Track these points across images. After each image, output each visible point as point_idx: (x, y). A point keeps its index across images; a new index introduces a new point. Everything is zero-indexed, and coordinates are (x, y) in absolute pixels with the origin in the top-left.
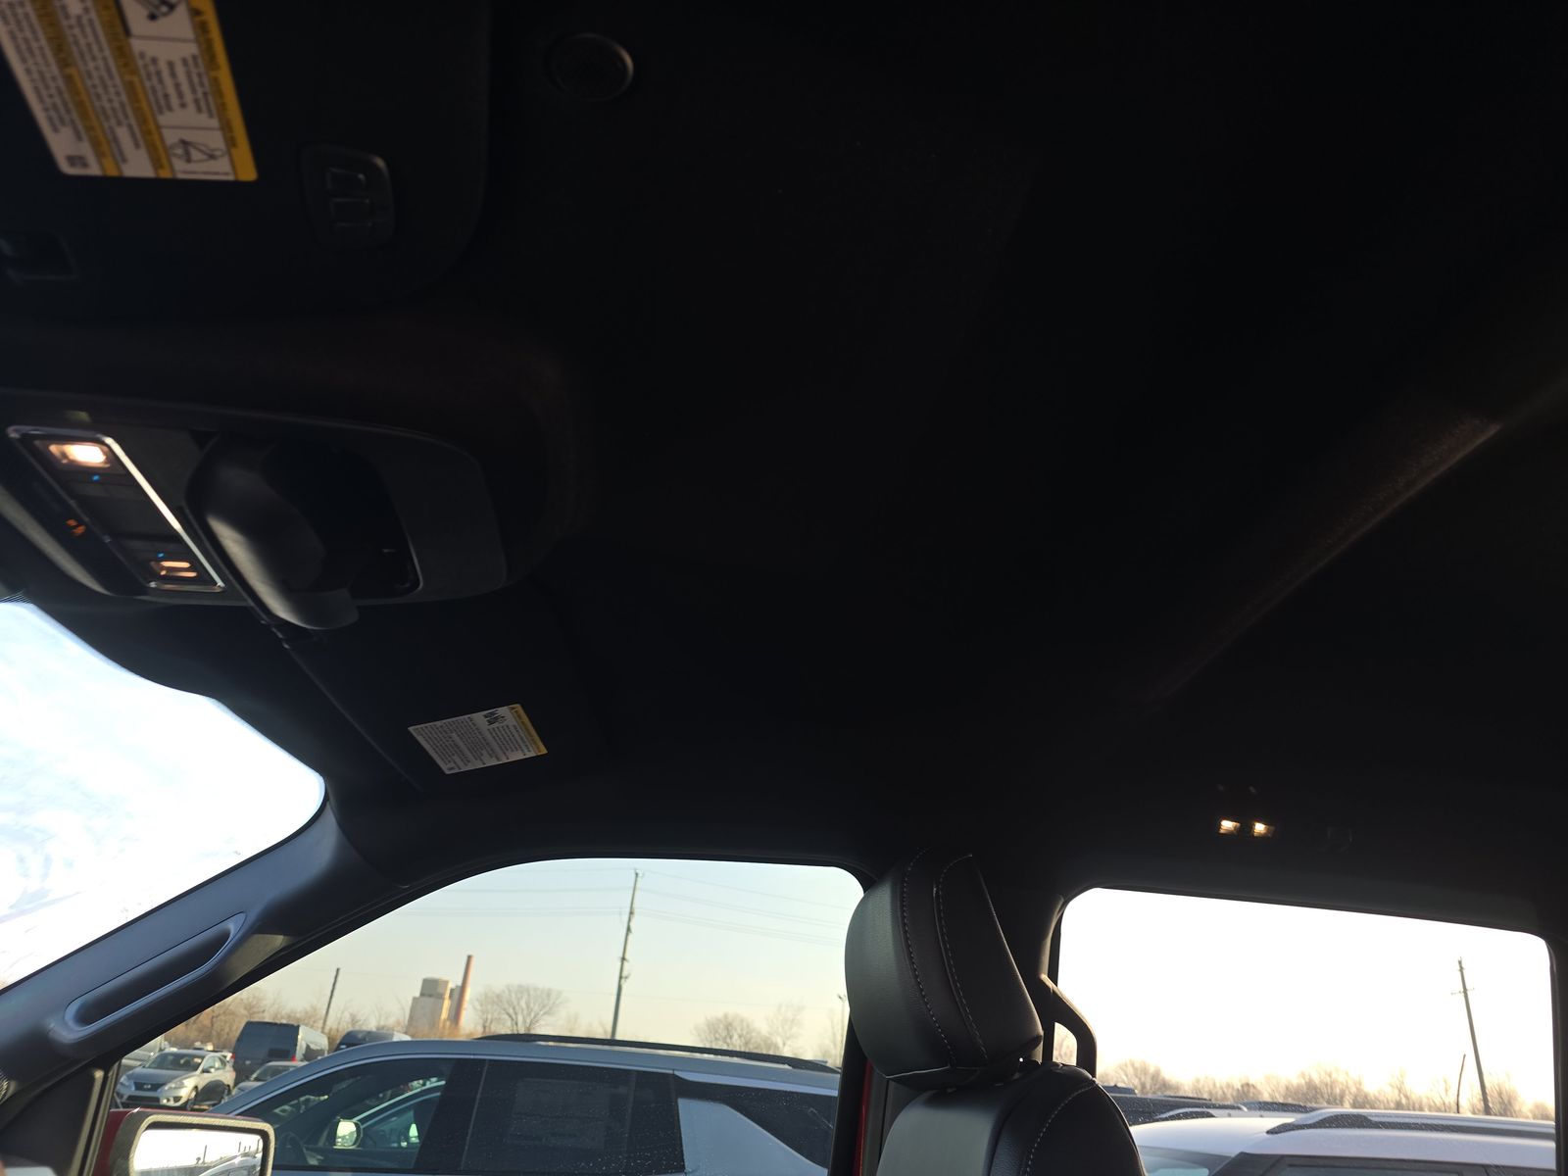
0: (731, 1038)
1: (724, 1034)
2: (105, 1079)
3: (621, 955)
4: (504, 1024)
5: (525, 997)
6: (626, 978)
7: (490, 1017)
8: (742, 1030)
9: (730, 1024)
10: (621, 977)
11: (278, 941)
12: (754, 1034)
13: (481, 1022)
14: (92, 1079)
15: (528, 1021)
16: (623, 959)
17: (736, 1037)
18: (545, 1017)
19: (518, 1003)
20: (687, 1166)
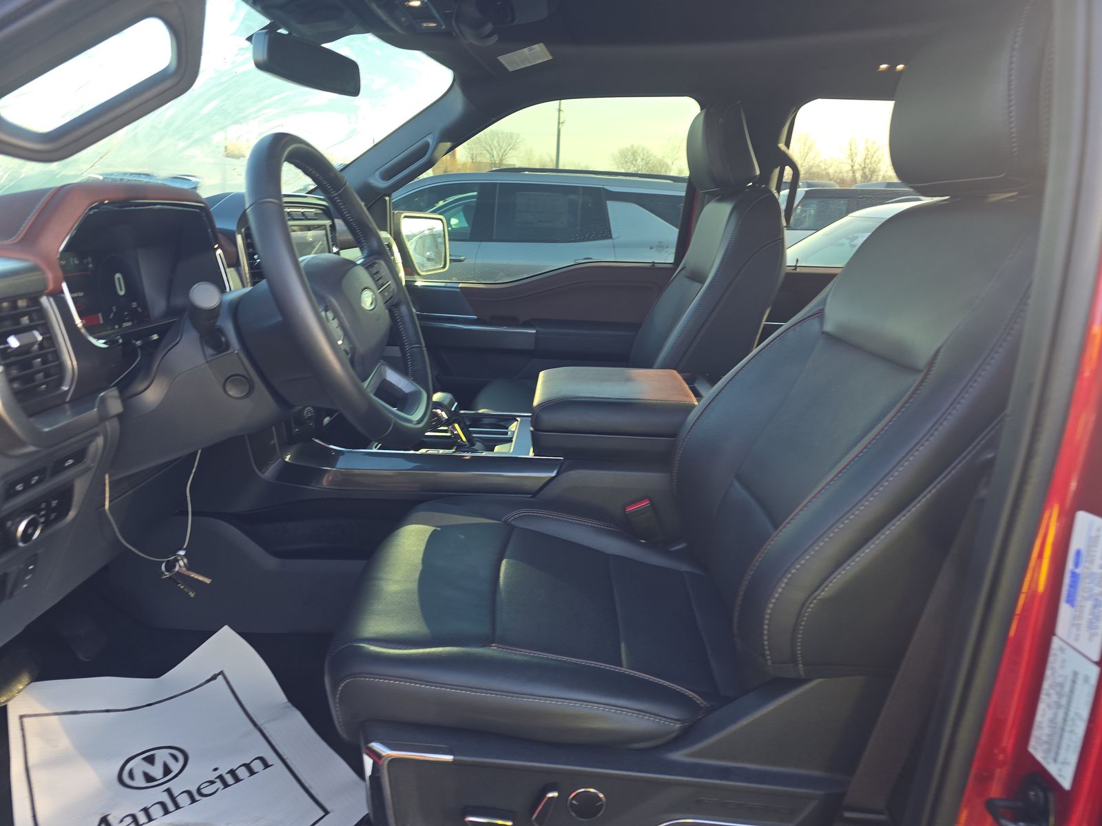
0: (636, 161)
1: (631, 158)
2: (390, 200)
3: (558, 108)
4: (485, 157)
5: (496, 139)
6: (563, 123)
7: (474, 152)
8: (644, 155)
9: (635, 152)
10: (559, 123)
11: (449, 145)
12: (651, 158)
13: (470, 155)
14: (385, 200)
15: (501, 154)
16: (560, 110)
17: (639, 160)
18: (511, 151)
19: (492, 143)
20: (613, 236)
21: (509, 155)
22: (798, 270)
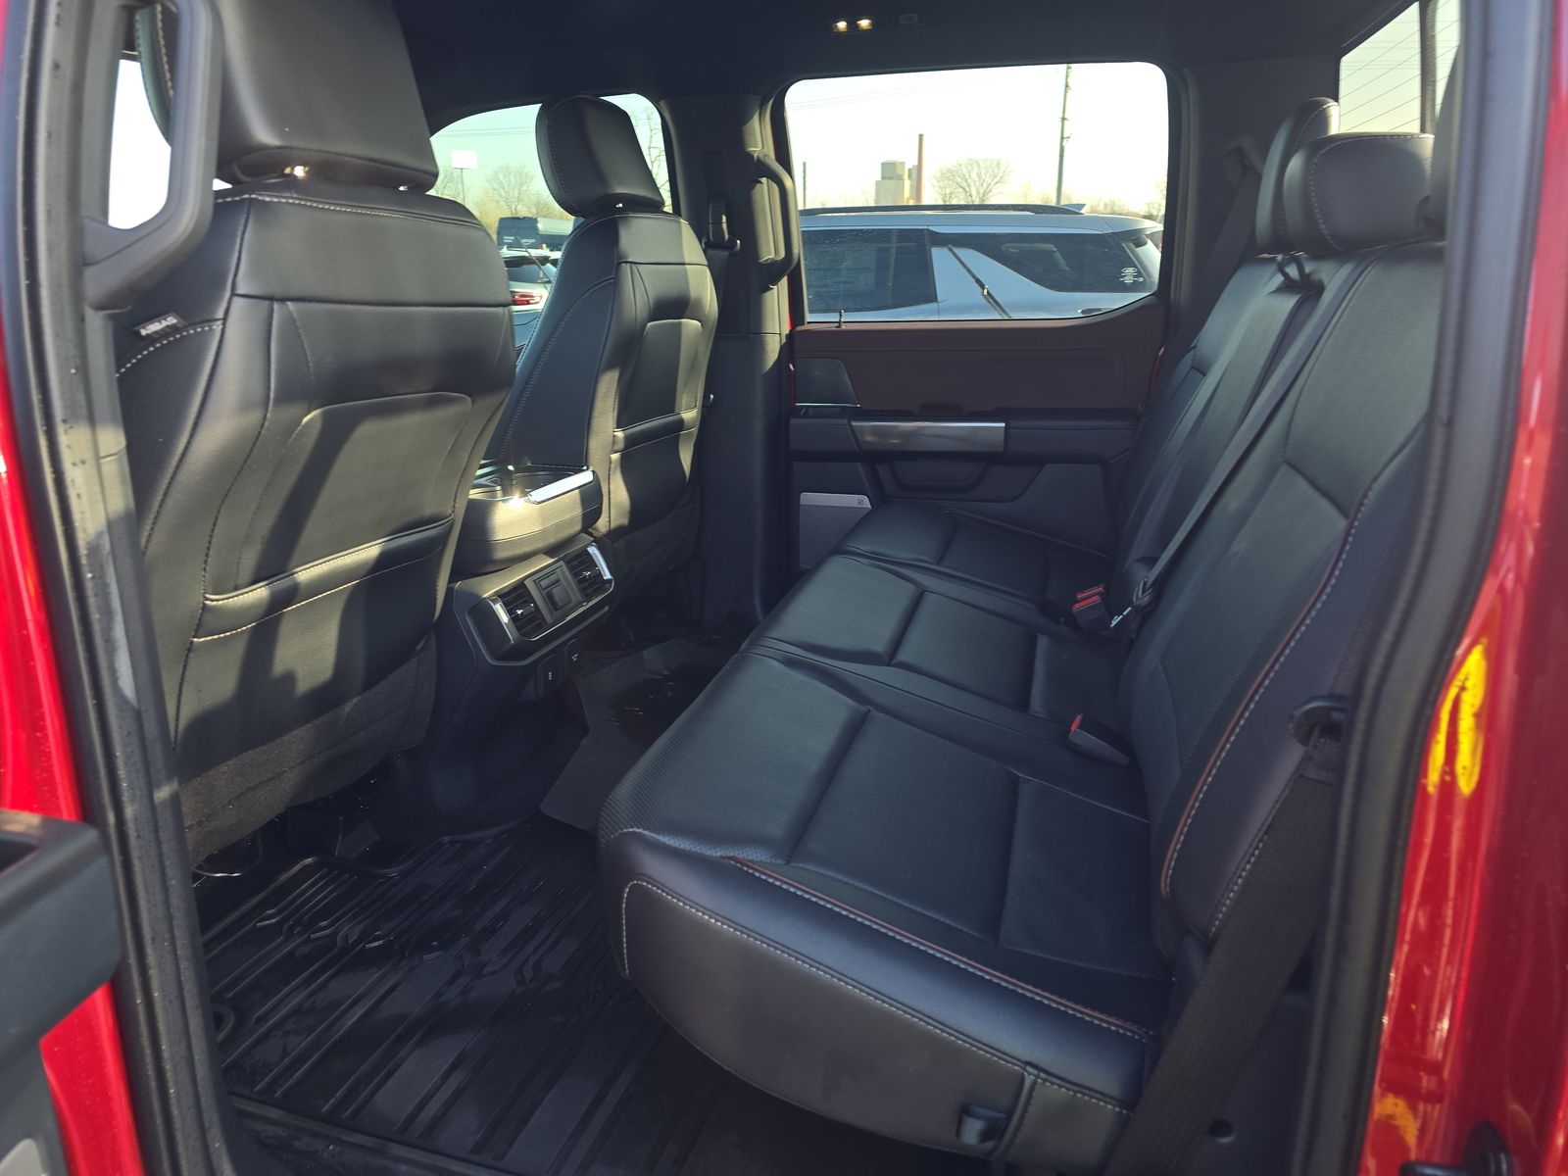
3: (1061, 115)
4: (961, 198)
5: (976, 169)
7: (947, 192)
10: (1062, 138)
15: (982, 192)
18: (997, 186)
19: (970, 176)
20: (939, 299)
21: (994, 192)
22: (843, 327)
